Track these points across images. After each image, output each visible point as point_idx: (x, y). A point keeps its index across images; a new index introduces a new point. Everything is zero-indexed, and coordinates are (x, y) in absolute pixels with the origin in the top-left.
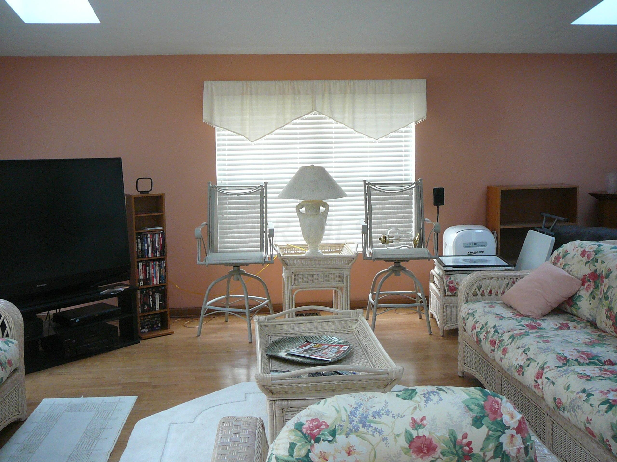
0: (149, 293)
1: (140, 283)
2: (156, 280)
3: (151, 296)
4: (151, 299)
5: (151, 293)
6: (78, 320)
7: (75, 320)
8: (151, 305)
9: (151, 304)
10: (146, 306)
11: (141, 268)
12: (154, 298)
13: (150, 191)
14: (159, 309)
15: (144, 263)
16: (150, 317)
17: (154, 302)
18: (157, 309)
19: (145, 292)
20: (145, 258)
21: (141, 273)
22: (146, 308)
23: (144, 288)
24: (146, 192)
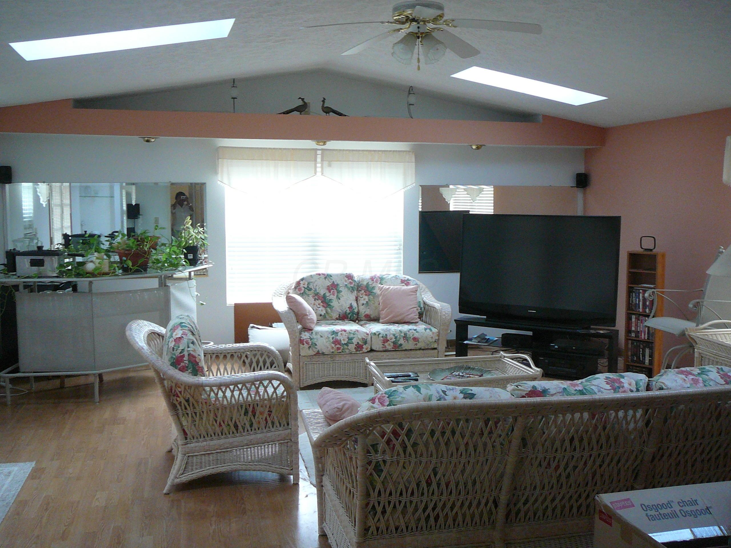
0: (640, 346)
1: (632, 334)
2: (645, 335)
3: (641, 349)
4: (641, 352)
5: (642, 346)
6: (556, 347)
7: (554, 346)
8: (641, 358)
9: (641, 356)
10: (635, 357)
11: (633, 320)
12: (644, 351)
13: (654, 249)
14: (648, 364)
15: (637, 317)
16: (638, 369)
17: (644, 356)
18: (646, 364)
19: (635, 343)
20: (636, 311)
21: (633, 325)
22: (635, 359)
23: (634, 340)
24: (651, 250)
